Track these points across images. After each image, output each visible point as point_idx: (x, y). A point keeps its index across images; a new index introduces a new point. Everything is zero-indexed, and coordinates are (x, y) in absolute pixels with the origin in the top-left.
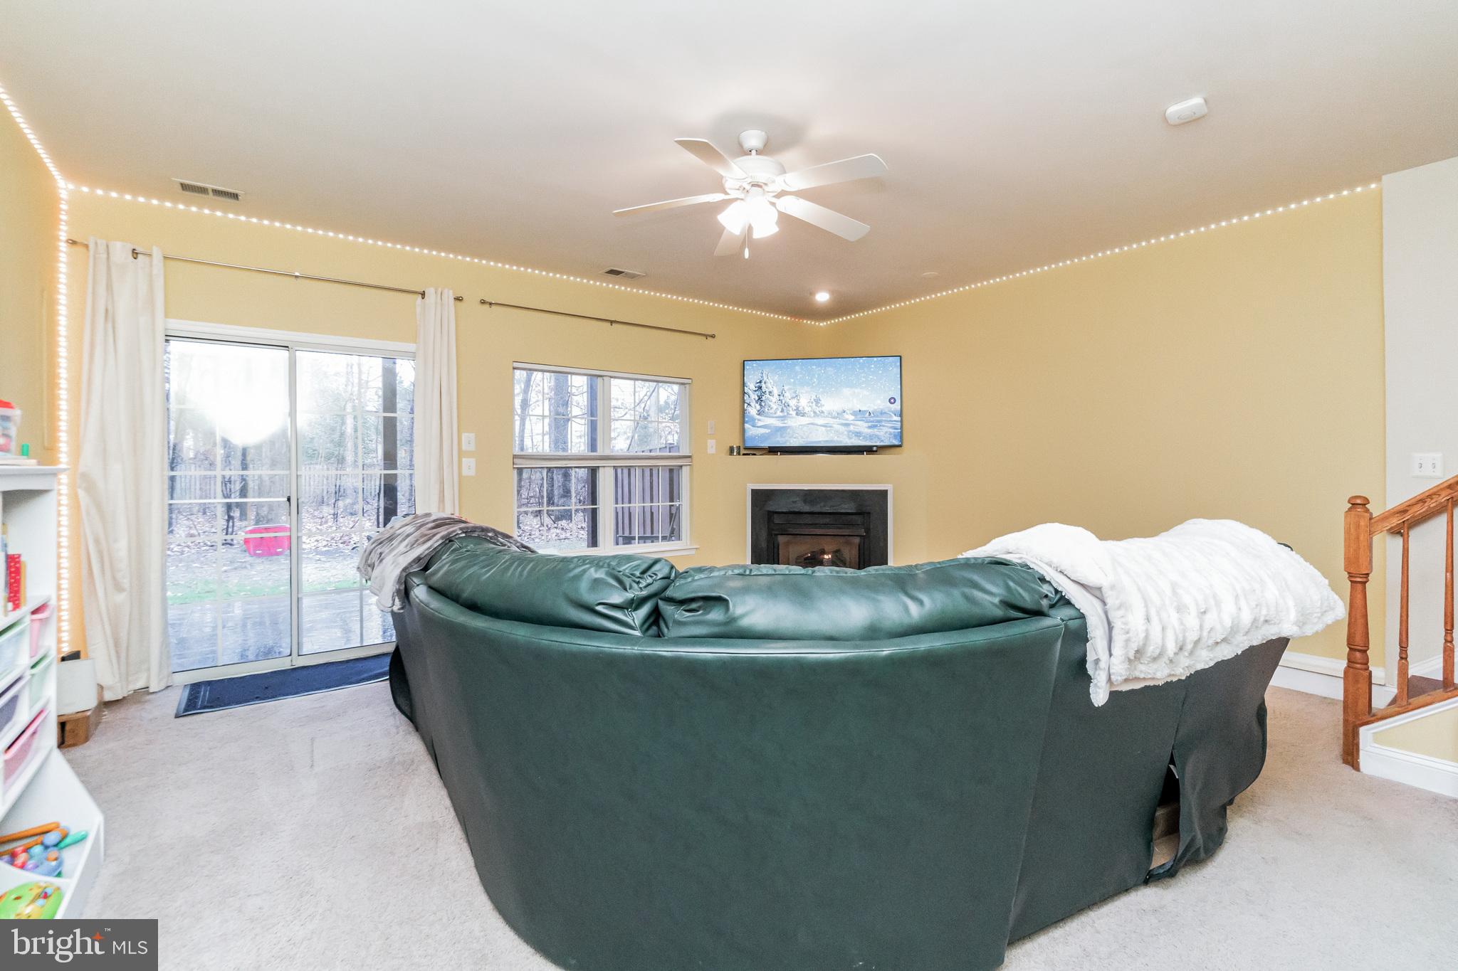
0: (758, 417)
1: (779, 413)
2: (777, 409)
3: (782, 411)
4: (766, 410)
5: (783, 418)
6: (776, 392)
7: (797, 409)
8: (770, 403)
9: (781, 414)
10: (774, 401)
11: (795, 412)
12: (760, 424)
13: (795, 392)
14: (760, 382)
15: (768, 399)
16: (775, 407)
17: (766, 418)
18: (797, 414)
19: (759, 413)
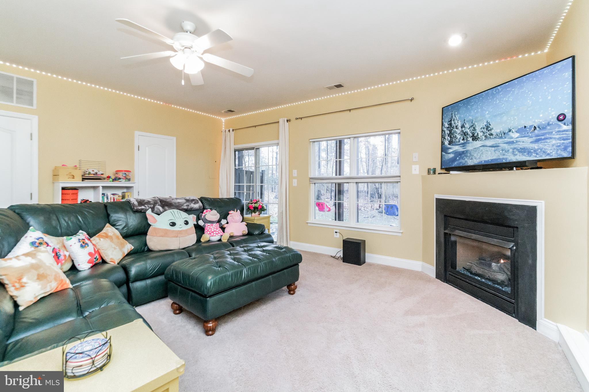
0: (449, 146)
1: (462, 141)
2: (460, 138)
3: (463, 139)
4: (454, 140)
5: (464, 145)
6: (460, 125)
7: (473, 135)
8: (456, 135)
9: (463, 142)
10: (458, 133)
11: (472, 138)
12: (450, 151)
13: (472, 122)
14: (451, 120)
15: (455, 132)
16: (458, 136)
17: (453, 146)
18: (473, 140)
19: (450, 143)
